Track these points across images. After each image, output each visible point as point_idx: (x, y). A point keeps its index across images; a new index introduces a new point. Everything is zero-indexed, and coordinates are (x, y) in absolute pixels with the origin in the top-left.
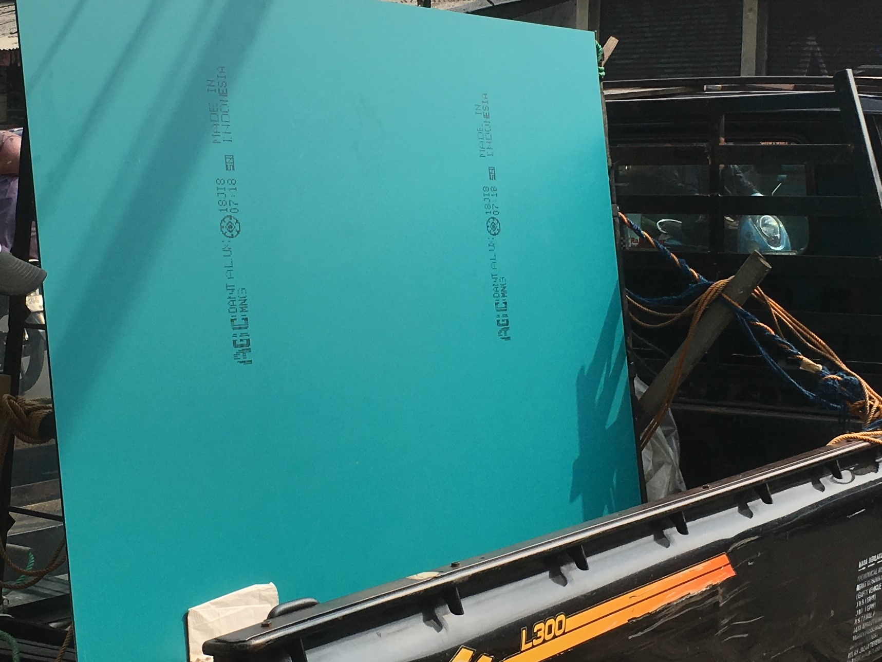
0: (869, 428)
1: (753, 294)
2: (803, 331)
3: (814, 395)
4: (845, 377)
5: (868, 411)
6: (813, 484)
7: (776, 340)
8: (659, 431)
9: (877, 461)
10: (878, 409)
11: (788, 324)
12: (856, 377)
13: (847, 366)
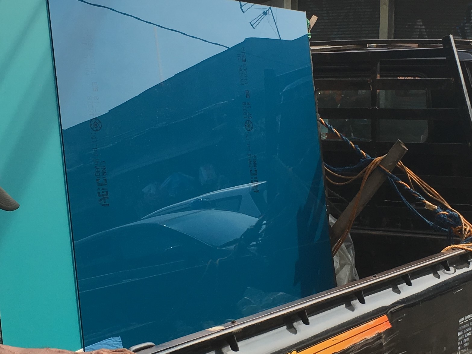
0: (465, 242)
1: (397, 165)
2: (425, 186)
3: (433, 223)
4: (451, 213)
5: (464, 233)
6: (433, 274)
7: (411, 192)
8: (343, 245)
9: (469, 261)
10: (469, 231)
11: (417, 182)
12: (457, 213)
13: (451, 207)
